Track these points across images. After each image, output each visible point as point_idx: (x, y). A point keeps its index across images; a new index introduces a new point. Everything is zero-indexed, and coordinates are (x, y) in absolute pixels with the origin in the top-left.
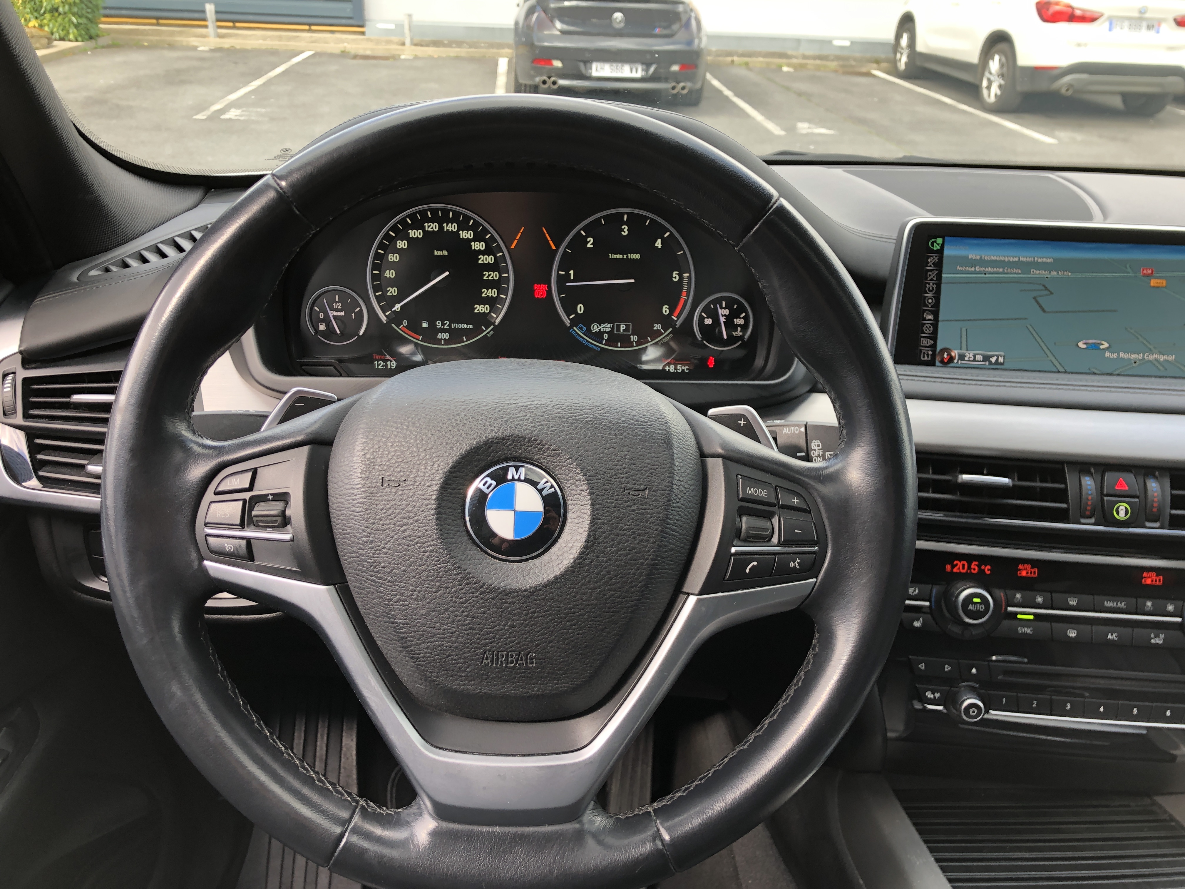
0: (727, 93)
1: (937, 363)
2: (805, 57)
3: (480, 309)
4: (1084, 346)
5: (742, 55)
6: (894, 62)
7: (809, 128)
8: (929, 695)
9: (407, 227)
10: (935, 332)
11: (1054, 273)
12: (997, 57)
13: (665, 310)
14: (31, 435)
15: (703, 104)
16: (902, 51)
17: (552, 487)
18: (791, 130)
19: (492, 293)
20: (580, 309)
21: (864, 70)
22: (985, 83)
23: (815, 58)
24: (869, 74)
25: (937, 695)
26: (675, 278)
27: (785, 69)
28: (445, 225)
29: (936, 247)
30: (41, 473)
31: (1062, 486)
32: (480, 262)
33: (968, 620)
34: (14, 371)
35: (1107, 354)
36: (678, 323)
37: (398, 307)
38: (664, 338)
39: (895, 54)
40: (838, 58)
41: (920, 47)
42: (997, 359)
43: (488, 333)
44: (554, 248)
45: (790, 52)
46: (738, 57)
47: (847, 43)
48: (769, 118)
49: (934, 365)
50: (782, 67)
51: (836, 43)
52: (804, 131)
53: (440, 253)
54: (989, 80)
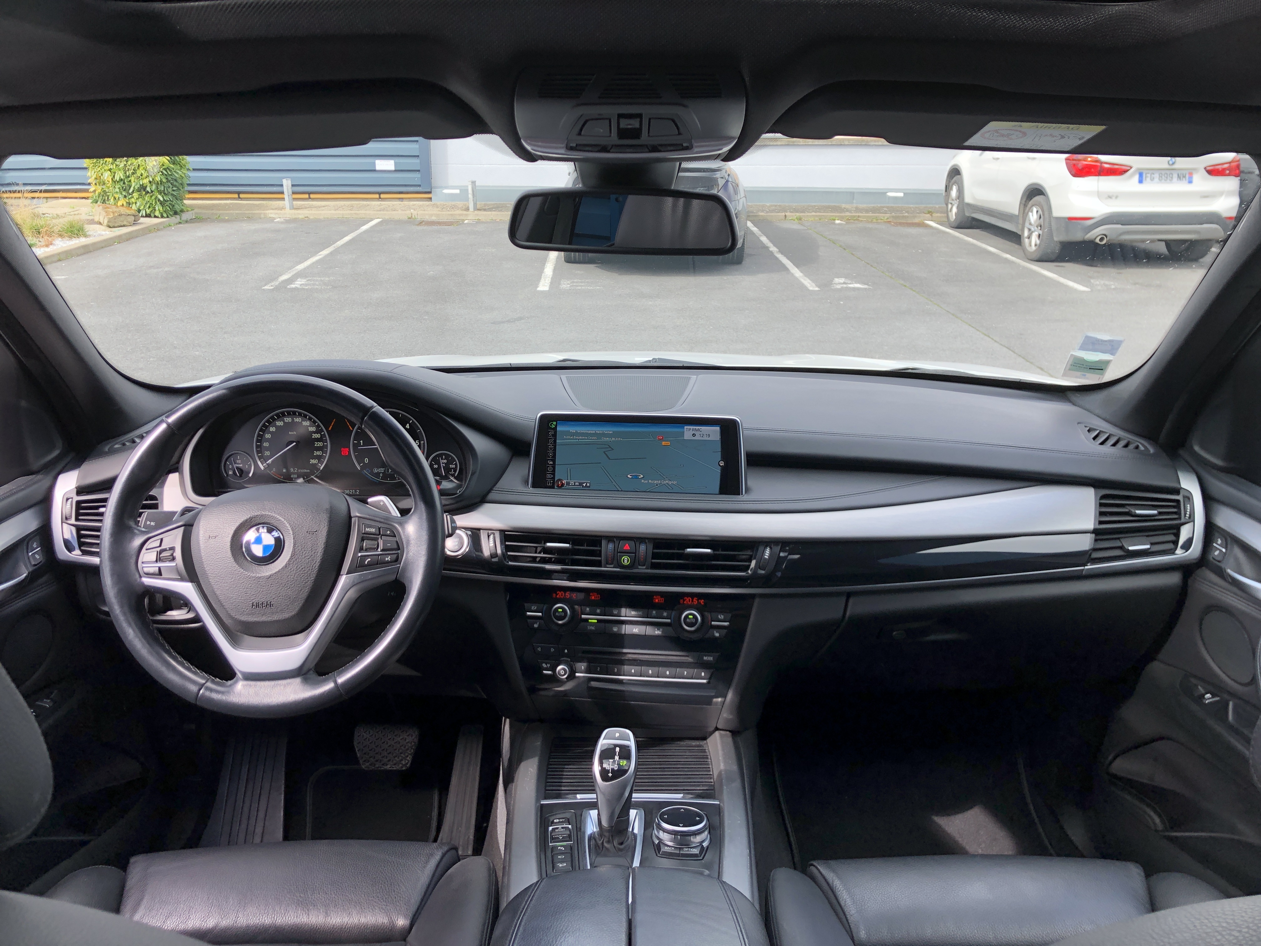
0: (773, 249)
1: (556, 487)
2: (858, 210)
3: (313, 461)
4: (630, 477)
5: (796, 210)
6: (947, 212)
7: (844, 283)
8: (544, 665)
9: (274, 420)
10: (554, 470)
11: (614, 439)
12: (1035, 210)
14: (79, 529)
15: (747, 261)
16: (953, 203)
17: (278, 533)
18: (825, 285)
19: (319, 453)
20: (366, 460)
21: (916, 221)
22: (1026, 233)
23: (867, 211)
24: (922, 225)
25: (549, 665)
27: (837, 222)
28: (294, 419)
29: (553, 427)
30: (82, 548)
31: (599, 548)
32: (313, 437)
34: (72, 497)
35: (643, 481)
37: (270, 461)
39: (947, 205)
40: (891, 210)
41: (968, 199)
42: (586, 484)
43: (317, 474)
44: (351, 429)
45: (843, 206)
46: (791, 212)
47: (901, 195)
48: (807, 275)
49: (554, 488)
50: (834, 220)
51: (890, 194)
52: (839, 287)
53: (292, 433)
54: (1030, 230)
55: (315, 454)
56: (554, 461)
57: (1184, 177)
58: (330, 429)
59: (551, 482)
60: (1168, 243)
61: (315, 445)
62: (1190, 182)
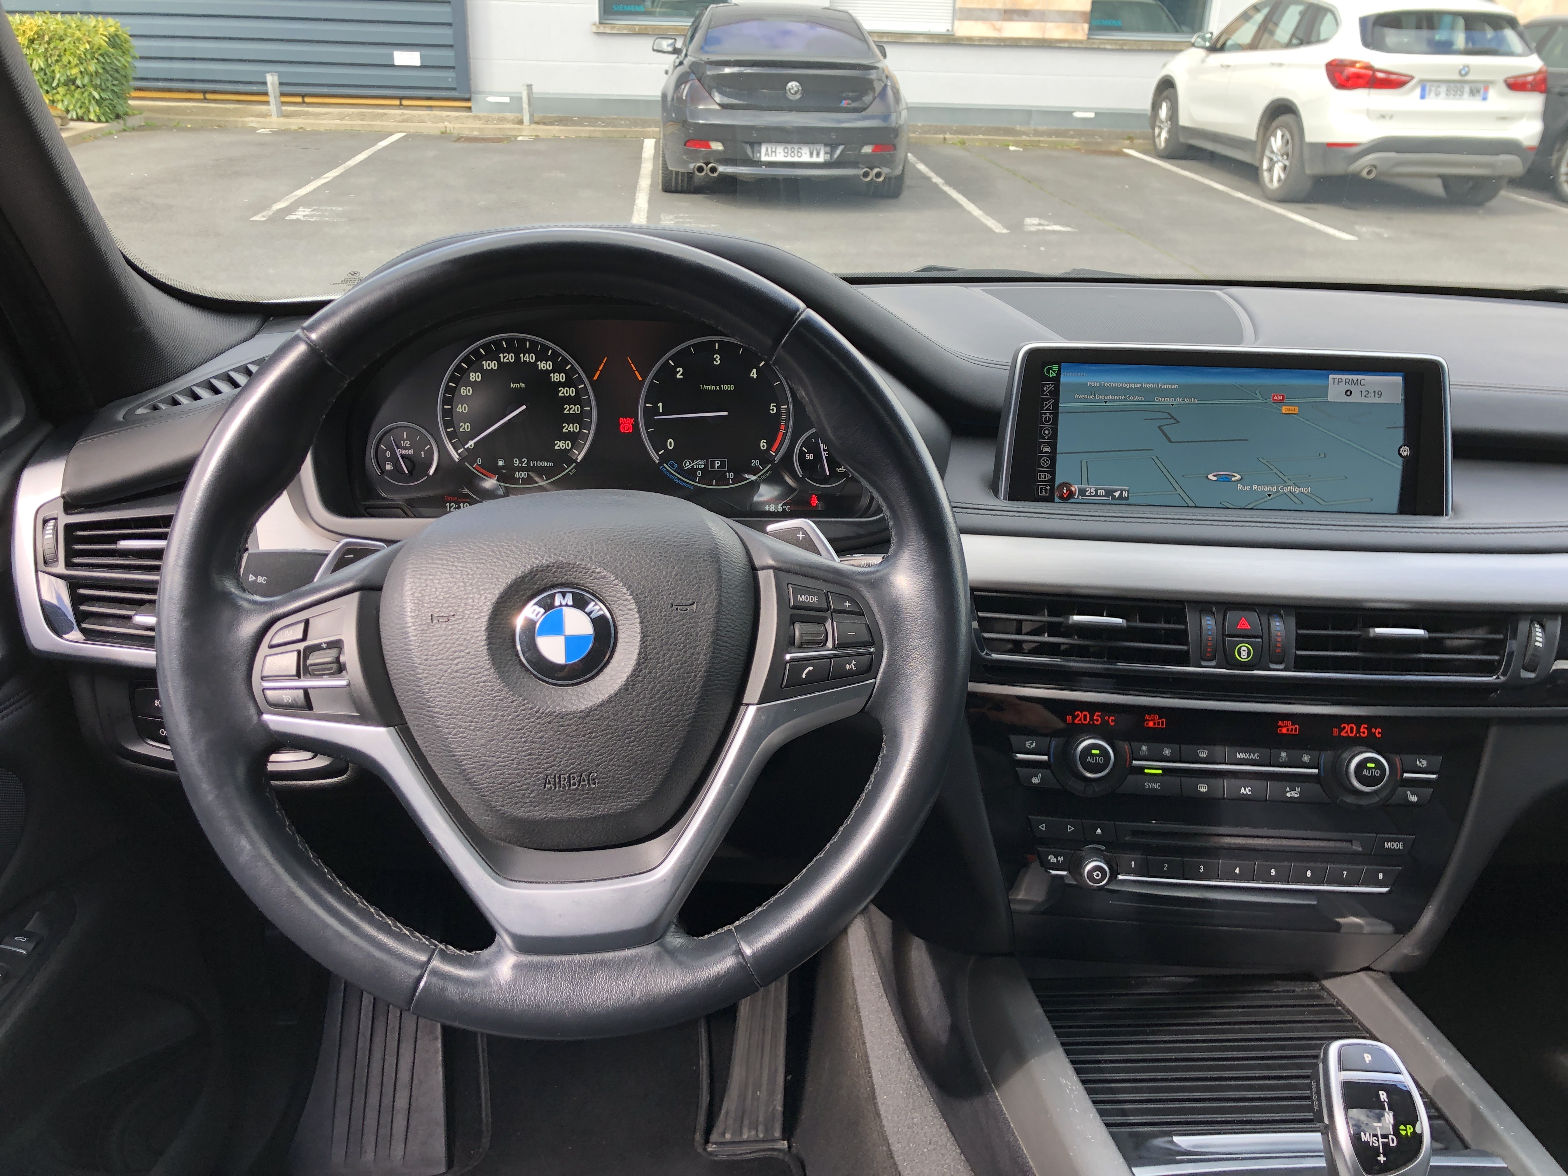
0: (937, 180)
1: (1056, 499)
2: (1037, 133)
3: (560, 445)
4: (1215, 478)
5: (957, 132)
6: (1153, 138)
7: (1039, 224)
8: (1052, 859)
9: (480, 358)
10: (1053, 465)
11: (1179, 400)
12: (1279, 133)
13: (763, 445)
14: (73, 585)
15: (905, 194)
16: (1162, 126)
17: (601, 609)
18: (1016, 227)
19: (573, 428)
20: (671, 444)
21: (1113, 148)
22: (1265, 165)
23: (1049, 134)
24: (1119, 154)
25: (1061, 859)
26: (773, 410)
27: (1012, 148)
28: (522, 355)
29: (1052, 375)
30: (84, 625)
31: (1183, 627)
32: (560, 394)
33: (1089, 775)
34: (56, 516)
35: (1239, 486)
36: (777, 459)
37: (471, 444)
38: (762, 475)
39: (1153, 129)
40: (1079, 134)
41: (1184, 120)
42: (1121, 493)
43: (570, 471)
44: (640, 379)
45: (1018, 128)
46: (951, 134)
47: (1091, 115)
48: (988, 213)
49: (1053, 501)
50: (1008, 146)
51: (1077, 115)
52: (1034, 229)
53: (516, 385)
54: (1271, 160)
55: (564, 430)
56: (1053, 446)
57: (1478, 91)
58: (595, 378)
59: (1046, 490)
60: (1446, 180)
61: (566, 412)
62: (1485, 99)
